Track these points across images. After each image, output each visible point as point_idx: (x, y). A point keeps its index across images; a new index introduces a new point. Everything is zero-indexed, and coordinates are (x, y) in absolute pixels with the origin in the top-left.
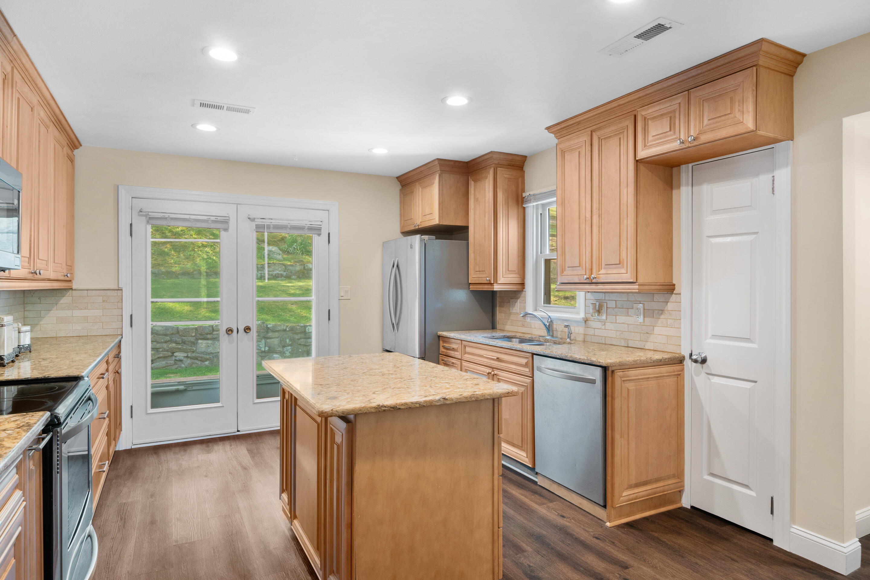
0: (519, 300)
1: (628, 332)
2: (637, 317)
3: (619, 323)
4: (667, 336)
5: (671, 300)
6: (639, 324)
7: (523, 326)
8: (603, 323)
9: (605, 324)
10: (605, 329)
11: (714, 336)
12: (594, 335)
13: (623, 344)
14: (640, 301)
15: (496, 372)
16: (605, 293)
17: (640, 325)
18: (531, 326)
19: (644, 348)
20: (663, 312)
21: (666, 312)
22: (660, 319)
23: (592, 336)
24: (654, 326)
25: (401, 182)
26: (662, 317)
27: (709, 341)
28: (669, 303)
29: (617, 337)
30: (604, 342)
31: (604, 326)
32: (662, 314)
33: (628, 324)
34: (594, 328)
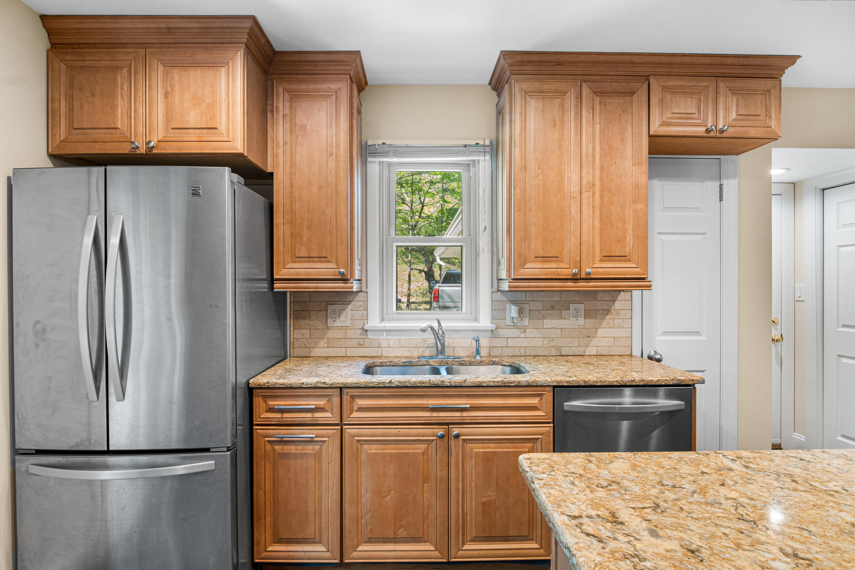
0: (349, 306)
1: (561, 337)
2: (576, 319)
3: (547, 328)
4: (614, 338)
5: (619, 298)
6: (577, 327)
7: (361, 346)
8: (522, 330)
9: (525, 332)
10: (525, 337)
11: (665, 333)
12: (507, 347)
13: (554, 352)
14: (578, 301)
15: (456, 431)
16: (525, 292)
17: (579, 328)
18: (379, 343)
19: (584, 354)
20: (609, 312)
21: (613, 312)
22: (606, 320)
23: (503, 348)
24: (597, 328)
25: (50, 33)
26: (608, 317)
27: (659, 338)
28: (616, 302)
29: (544, 346)
30: (523, 354)
31: (524, 334)
32: (607, 314)
33: (561, 328)
34: (507, 338)
